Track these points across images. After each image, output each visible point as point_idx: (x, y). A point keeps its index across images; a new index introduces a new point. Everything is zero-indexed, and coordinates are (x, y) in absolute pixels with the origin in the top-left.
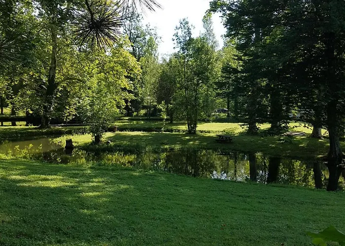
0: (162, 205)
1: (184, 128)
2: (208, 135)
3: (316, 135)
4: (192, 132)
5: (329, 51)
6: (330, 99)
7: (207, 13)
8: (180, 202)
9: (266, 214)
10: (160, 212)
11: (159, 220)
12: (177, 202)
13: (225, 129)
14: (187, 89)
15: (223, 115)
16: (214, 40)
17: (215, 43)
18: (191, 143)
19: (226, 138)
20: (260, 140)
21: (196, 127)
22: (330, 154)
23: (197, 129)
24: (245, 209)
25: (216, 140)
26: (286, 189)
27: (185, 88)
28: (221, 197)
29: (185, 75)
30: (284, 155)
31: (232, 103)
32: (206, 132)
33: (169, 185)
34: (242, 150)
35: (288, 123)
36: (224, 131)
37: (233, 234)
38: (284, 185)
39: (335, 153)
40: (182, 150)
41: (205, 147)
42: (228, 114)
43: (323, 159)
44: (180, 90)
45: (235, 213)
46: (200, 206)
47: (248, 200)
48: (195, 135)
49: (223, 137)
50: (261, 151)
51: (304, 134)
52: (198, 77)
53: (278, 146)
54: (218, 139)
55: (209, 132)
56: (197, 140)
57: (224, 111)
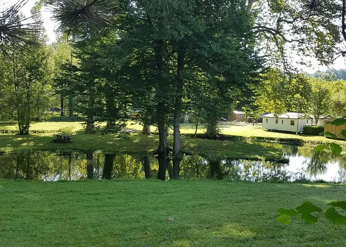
0: (9, 215)
1: (15, 128)
2: (43, 135)
3: (146, 131)
4: (23, 132)
5: (158, 57)
6: (162, 100)
7: (37, 4)
8: (28, 209)
9: (119, 208)
10: (9, 222)
11: (11, 231)
12: (26, 209)
13: (60, 128)
14: (17, 84)
15: (56, 114)
16: (45, 34)
17: (45, 36)
18: (25, 144)
19: (65, 137)
20: (97, 138)
21: (28, 127)
22: (159, 148)
23: (30, 129)
24: (99, 206)
25: (53, 140)
26: (129, 183)
27: (15, 84)
28: (71, 198)
29: (14, 69)
30: (122, 151)
31: (66, 101)
32: (40, 132)
33: (9, 193)
34: (82, 149)
35: (126, 121)
36: (60, 130)
37: (96, 232)
38: (118, 180)
39: (164, 147)
40: (14, 153)
41: (42, 149)
42: (62, 112)
43: (154, 153)
44: (9, 85)
45: (91, 211)
46: (52, 209)
47: (99, 197)
48: (28, 136)
49: (61, 136)
50: (101, 149)
51: (135, 131)
52: (30, 72)
53: (116, 143)
54: (56, 139)
55: (43, 132)
56: (31, 140)
57: (57, 110)
